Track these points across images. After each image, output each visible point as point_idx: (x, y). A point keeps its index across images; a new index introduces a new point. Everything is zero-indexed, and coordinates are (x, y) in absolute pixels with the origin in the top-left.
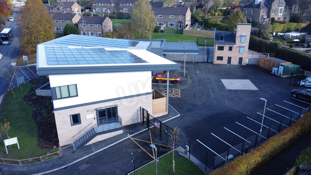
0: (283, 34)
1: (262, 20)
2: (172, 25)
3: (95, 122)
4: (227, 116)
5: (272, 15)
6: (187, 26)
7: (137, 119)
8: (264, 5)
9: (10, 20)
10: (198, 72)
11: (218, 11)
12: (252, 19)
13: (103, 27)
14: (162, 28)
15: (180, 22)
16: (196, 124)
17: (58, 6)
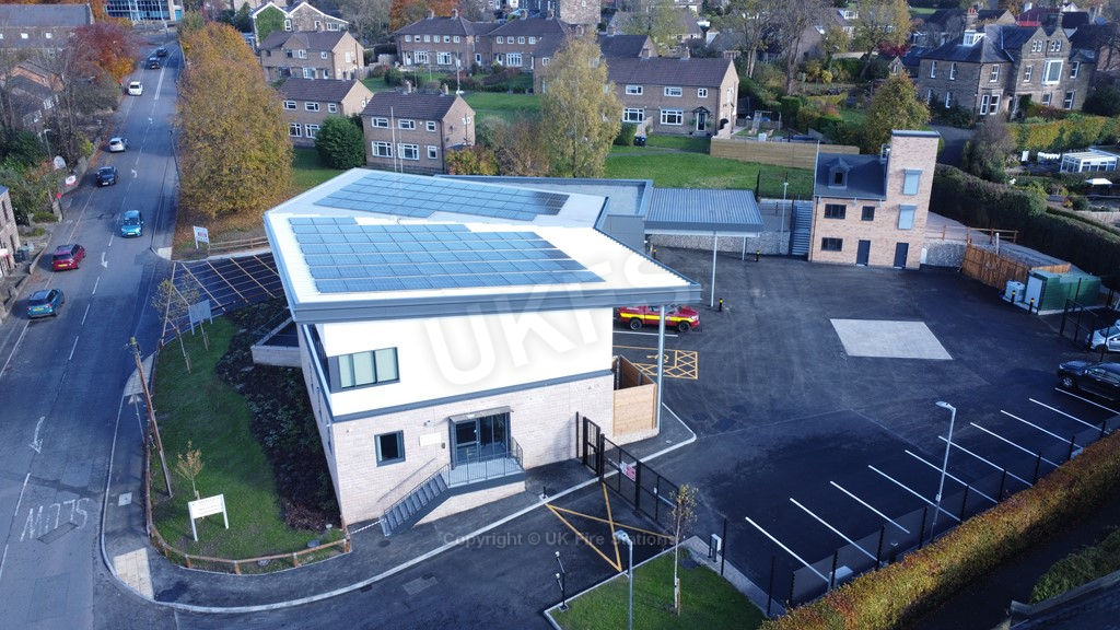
0: (1058, 156)
1: (985, 102)
2: (672, 119)
3: (444, 457)
4: (844, 446)
5: (1023, 86)
6: (726, 125)
7: (568, 447)
8: (993, 51)
9: (132, 91)
10: (756, 292)
11: (834, 66)
12: (951, 97)
13: (447, 131)
14: (640, 132)
15: (702, 111)
16: (746, 469)
17: (287, 46)
